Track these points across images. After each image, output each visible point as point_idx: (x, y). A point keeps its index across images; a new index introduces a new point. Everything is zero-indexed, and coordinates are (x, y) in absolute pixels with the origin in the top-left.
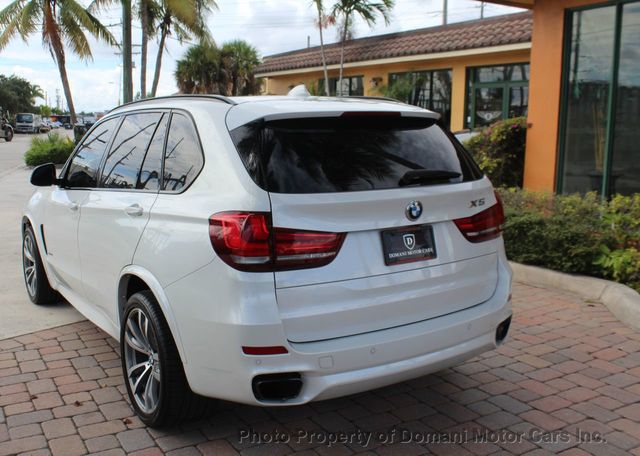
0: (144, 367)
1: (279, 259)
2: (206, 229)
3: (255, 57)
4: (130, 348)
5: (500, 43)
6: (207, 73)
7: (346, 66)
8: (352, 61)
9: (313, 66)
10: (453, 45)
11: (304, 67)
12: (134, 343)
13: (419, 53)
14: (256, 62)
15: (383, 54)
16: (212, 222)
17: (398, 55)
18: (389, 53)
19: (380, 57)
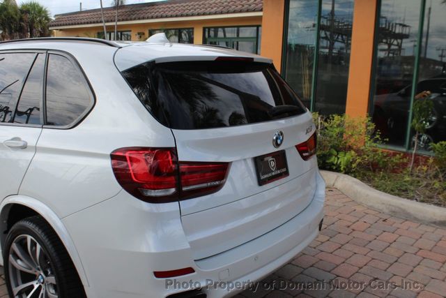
0: (32, 287)
1: (184, 189)
2: (108, 163)
3: (46, 15)
4: (14, 269)
5: (228, 12)
6: (9, 25)
7: (119, 23)
8: (123, 20)
9: (94, 23)
10: (196, 12)
11: (88, 23)
12: (20, 264)
13: (171, 16)
14: (47, 19)
15: (146, 16)
16: (113, 157)
17: (157, 17)
18: (150, 15)
19: (144, 18)
